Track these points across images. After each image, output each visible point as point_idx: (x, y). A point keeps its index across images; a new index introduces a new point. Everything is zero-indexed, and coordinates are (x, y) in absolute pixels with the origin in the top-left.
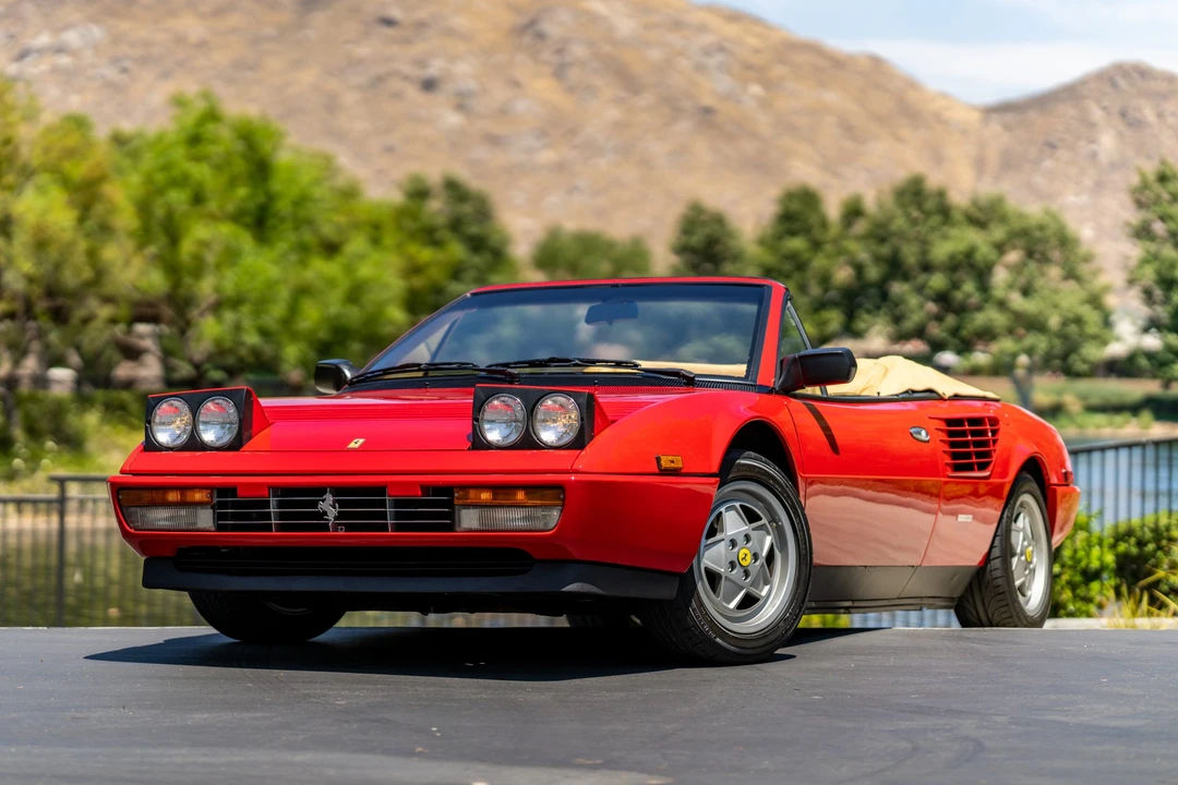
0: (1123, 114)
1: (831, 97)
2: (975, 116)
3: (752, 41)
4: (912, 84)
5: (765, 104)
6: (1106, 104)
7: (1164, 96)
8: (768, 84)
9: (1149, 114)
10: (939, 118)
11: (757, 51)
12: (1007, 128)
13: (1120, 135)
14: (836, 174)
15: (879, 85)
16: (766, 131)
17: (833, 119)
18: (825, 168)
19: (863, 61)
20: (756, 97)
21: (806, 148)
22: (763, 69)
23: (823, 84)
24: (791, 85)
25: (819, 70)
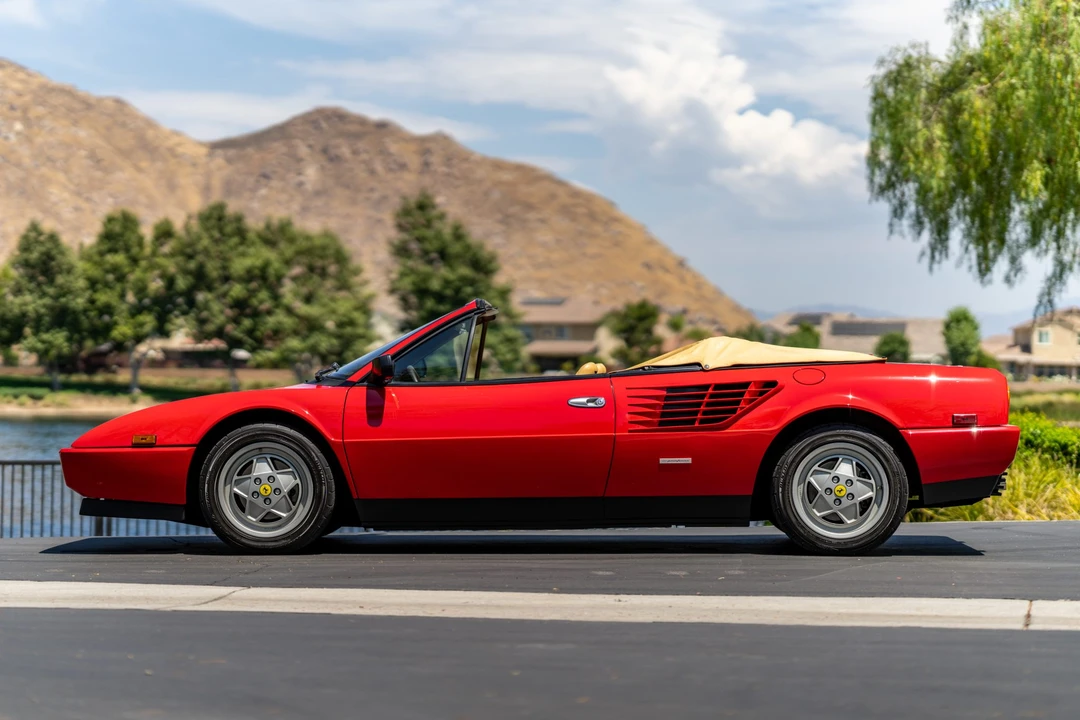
0: (325, 151)
1: (82, 134)
2: (203, 151)
3: (17, 86)
4: (150, 123)
5: (27, 139)
6: (312, 142)
7: (357, 136)
8: (27, 121)
9: (345, 151)
10: (172, 151)
11: (20, 95)
12: (229, 161)
13: (323, 168)
14: (88, 200)
15: (124, 125)
16: (27, 161)
17: (83, 153)
18: (79, 194)
19: (110, 104)
20: (18, 133)
21: (61, 177)
22: (25, 110)
23: (75, 123)
24: (48, 123)
25: (71, 110)
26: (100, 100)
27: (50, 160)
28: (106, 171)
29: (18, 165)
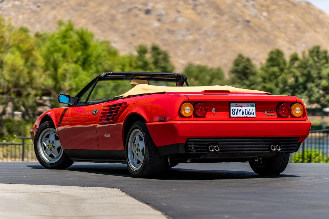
1: (292, 17)
4: (321, 12)
5: (268, 19)
8: (268, 12)
11: (266, 1)
15: (310, 13)
16: (269, 29)
17: (292, 25)
18: (290, 42)
19: (304, 4)
20: (265, 17)
21: (283, 35)
22: (268, 7)
23: (289, 12)
24: (277, 12)
25: (287, 7)
26: (300, 3)
27: (279, 28)
28: (302, 32)
29: (265, 30)
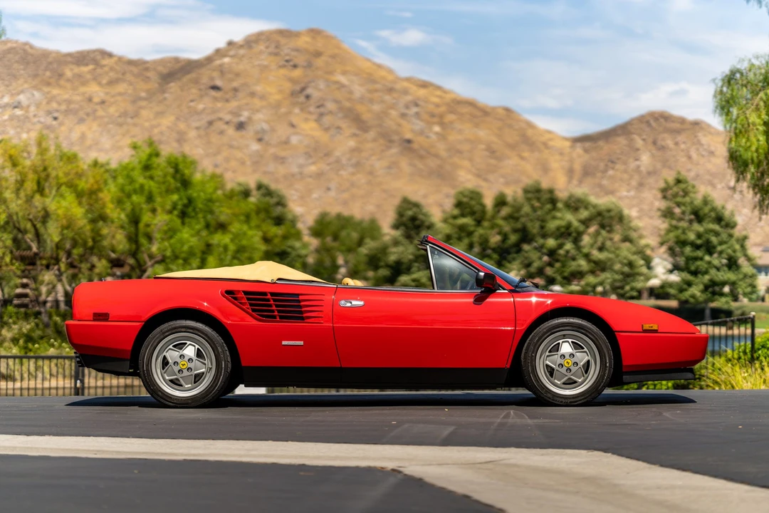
0: (654, 143)
1: (482, 133)
2: (568, 144)
3: (436, 100)
4: (530, 125)
5: (442, 137)
6: (644, 137)
7: (678, 132)
8: (442, 124)
9: (670, 143)
10: (545, 144)
11: (437, 106)
12: (586, 151)
13: (653, 156)
14: (486, 180)
15: (510, 126)
16: (443, 154)
17: (483, 147)
18: (478, 176)
19: (501, 111)
20: (437, 133)
21: (466, 163)
22: (441, 116)
23: (477, 125)
24: (458, 126)
25: (475, 116)
26: (494, 109)
27: (460, 152)
28: (499, 159)
29: (437, 156)
